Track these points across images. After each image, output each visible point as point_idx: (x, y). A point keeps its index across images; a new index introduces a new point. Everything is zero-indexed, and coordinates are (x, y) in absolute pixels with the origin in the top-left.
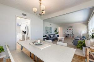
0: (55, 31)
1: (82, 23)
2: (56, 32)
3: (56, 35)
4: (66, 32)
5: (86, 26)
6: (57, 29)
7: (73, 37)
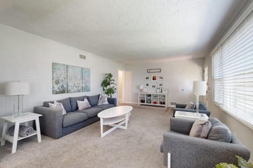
0: (105, 83)
1: (190, 57)
2: (108, 87)
3: (106, 97)
4: (142, 87)
5: (201, 68)
6: (110, 75)
7: (164, 103)
